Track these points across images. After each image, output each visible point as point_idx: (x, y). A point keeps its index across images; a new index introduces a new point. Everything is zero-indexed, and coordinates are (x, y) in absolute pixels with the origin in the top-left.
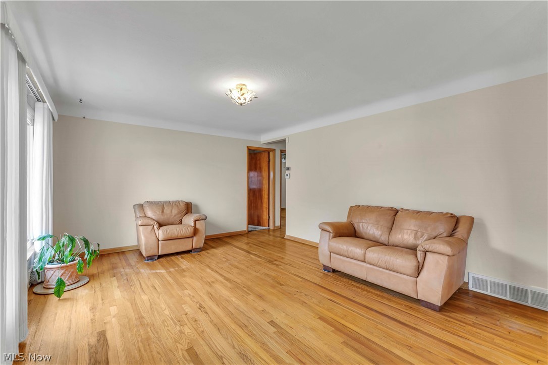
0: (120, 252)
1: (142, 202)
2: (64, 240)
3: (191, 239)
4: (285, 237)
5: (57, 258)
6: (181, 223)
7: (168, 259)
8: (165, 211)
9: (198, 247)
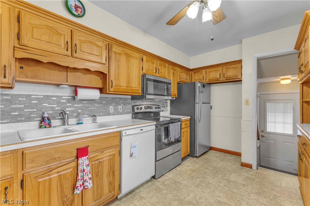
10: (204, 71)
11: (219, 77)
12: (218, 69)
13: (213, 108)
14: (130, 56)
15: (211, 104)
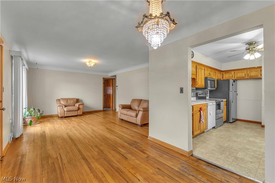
0: (51, 117)
1: (59, 99)
2: (32, 109)
3: (77, 111)
4: (116, 112)
5: (29, 115)
6: (74, 106)
7: (68, 118)
8: (68, 102)
9: (80, 114)
10: (233, 72)
11: (244, 76)
12: (243, 71)
13: (238, 94)
14: (202, 69)
15: (237, 92)
